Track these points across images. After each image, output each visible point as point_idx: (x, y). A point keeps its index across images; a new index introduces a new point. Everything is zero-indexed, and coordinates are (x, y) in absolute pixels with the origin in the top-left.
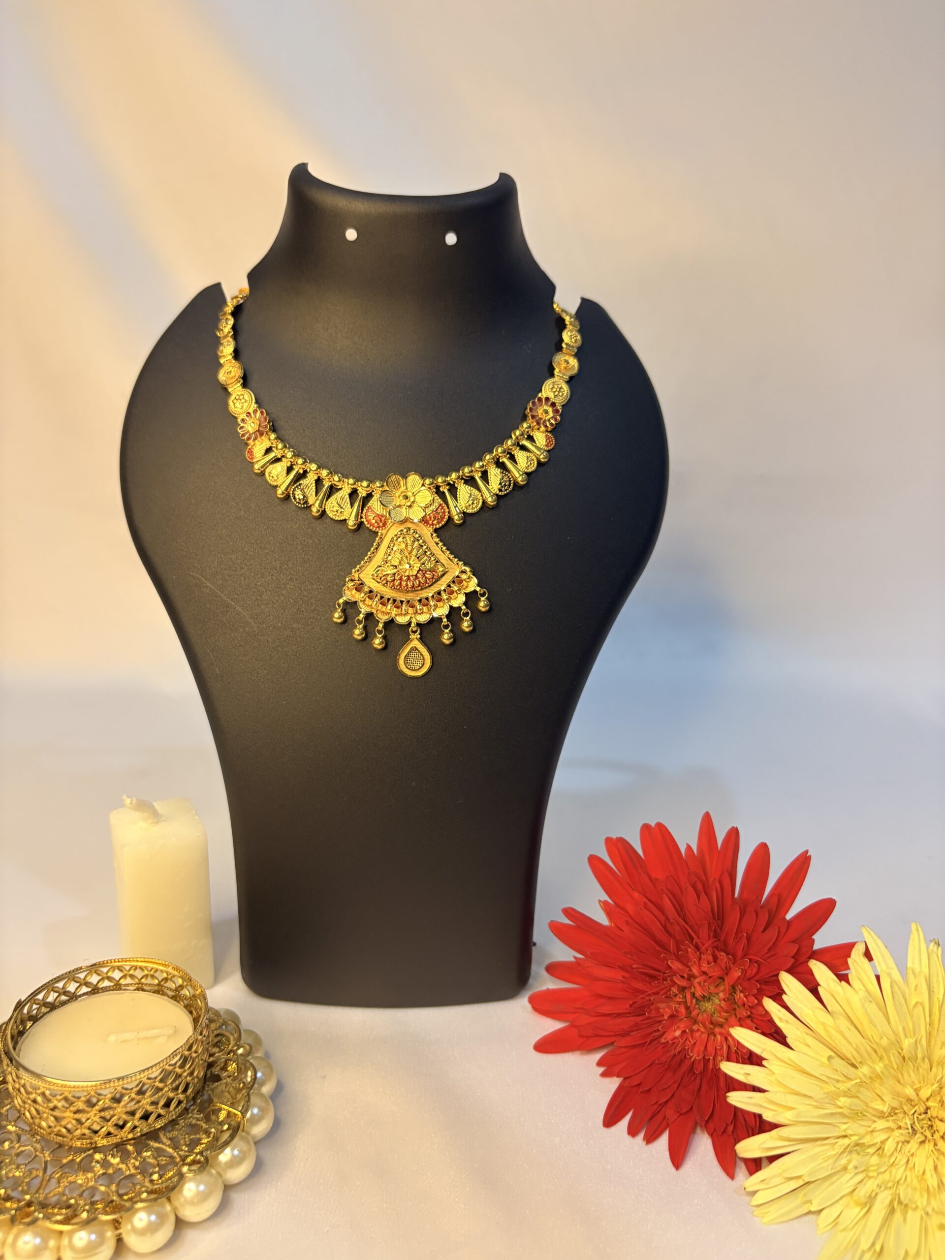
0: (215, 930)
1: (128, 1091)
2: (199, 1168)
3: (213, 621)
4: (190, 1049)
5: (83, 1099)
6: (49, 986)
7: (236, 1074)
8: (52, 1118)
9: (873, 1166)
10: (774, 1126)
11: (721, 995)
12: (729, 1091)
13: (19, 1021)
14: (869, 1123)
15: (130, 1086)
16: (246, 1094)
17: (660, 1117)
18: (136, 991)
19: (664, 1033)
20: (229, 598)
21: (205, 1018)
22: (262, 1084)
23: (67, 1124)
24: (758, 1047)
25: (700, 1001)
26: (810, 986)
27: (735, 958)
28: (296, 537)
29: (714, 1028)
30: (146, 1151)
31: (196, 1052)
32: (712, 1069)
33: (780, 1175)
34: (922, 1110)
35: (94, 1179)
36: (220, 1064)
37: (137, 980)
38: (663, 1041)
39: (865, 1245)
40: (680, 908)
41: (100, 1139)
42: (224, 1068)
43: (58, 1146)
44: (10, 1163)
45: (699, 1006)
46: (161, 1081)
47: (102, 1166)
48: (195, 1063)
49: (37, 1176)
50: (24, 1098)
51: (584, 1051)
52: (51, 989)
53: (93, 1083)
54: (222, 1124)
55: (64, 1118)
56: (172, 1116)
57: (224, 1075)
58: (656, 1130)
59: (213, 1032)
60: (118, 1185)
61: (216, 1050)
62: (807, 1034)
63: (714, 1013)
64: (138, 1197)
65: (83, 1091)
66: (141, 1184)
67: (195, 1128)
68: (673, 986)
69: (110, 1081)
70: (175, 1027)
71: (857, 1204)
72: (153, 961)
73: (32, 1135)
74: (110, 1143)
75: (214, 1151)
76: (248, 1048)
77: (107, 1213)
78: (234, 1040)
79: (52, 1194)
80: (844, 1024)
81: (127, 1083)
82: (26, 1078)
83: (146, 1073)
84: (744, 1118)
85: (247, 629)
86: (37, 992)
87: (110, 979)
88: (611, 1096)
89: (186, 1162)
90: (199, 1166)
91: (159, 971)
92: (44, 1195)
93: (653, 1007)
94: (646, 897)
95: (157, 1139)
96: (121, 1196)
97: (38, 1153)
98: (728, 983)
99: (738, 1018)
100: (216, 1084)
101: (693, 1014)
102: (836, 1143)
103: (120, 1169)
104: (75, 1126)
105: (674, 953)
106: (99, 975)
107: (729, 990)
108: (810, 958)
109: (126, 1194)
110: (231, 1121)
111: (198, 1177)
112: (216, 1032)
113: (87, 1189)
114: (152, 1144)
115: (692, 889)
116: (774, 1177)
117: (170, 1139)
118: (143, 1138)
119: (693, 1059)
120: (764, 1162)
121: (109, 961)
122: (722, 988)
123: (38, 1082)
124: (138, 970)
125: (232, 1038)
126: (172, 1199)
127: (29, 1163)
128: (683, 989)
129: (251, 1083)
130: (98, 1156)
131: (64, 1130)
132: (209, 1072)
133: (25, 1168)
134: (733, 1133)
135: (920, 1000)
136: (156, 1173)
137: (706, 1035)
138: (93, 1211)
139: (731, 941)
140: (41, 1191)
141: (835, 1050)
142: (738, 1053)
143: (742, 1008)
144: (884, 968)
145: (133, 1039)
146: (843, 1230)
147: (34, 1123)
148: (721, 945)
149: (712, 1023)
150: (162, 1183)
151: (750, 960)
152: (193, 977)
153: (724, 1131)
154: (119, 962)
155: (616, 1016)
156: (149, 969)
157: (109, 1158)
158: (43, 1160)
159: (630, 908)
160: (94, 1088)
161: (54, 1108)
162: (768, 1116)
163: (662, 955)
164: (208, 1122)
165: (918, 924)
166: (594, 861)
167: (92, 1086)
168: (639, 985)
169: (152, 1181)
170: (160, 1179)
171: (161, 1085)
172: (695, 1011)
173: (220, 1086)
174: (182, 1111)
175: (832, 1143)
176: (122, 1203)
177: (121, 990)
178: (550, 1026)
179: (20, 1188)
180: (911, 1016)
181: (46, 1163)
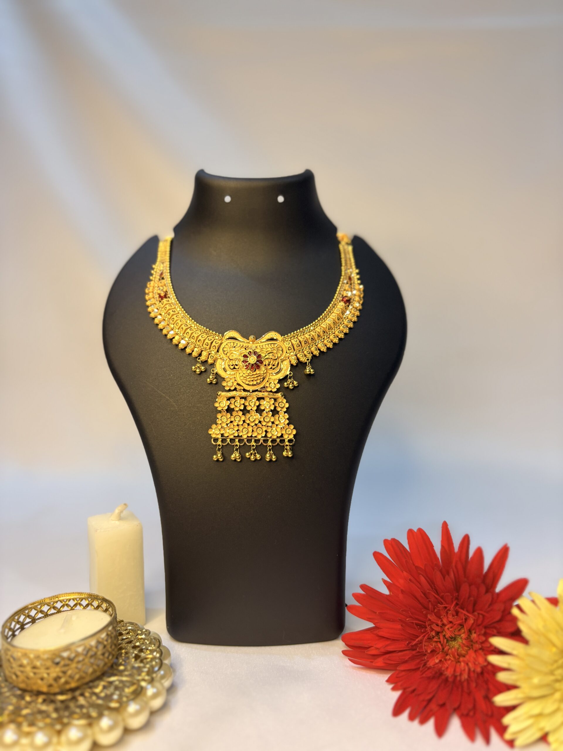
3: (152, 406)
11: (463, 636)
17: (428, 709)
19: (428, 661)
20: (162, 392)
25: (450, 641)
38: (428, 665)
45: (449, 645)
58: (426, 717)
63: (459, 648)
68: (432, 631)
85: (172, 409)
88: (396, 700)
94: (411, 575)
98: (467, 628)
105: (432, 611)
107: (467, 632)
119: (447, 675)
122: (463, 631)
137: (455, 662)
143: (476, 643)
149: (458, 654)
153: (468, 715)
163: (424, 612)
166: (377, 556)
172: (446, 647)
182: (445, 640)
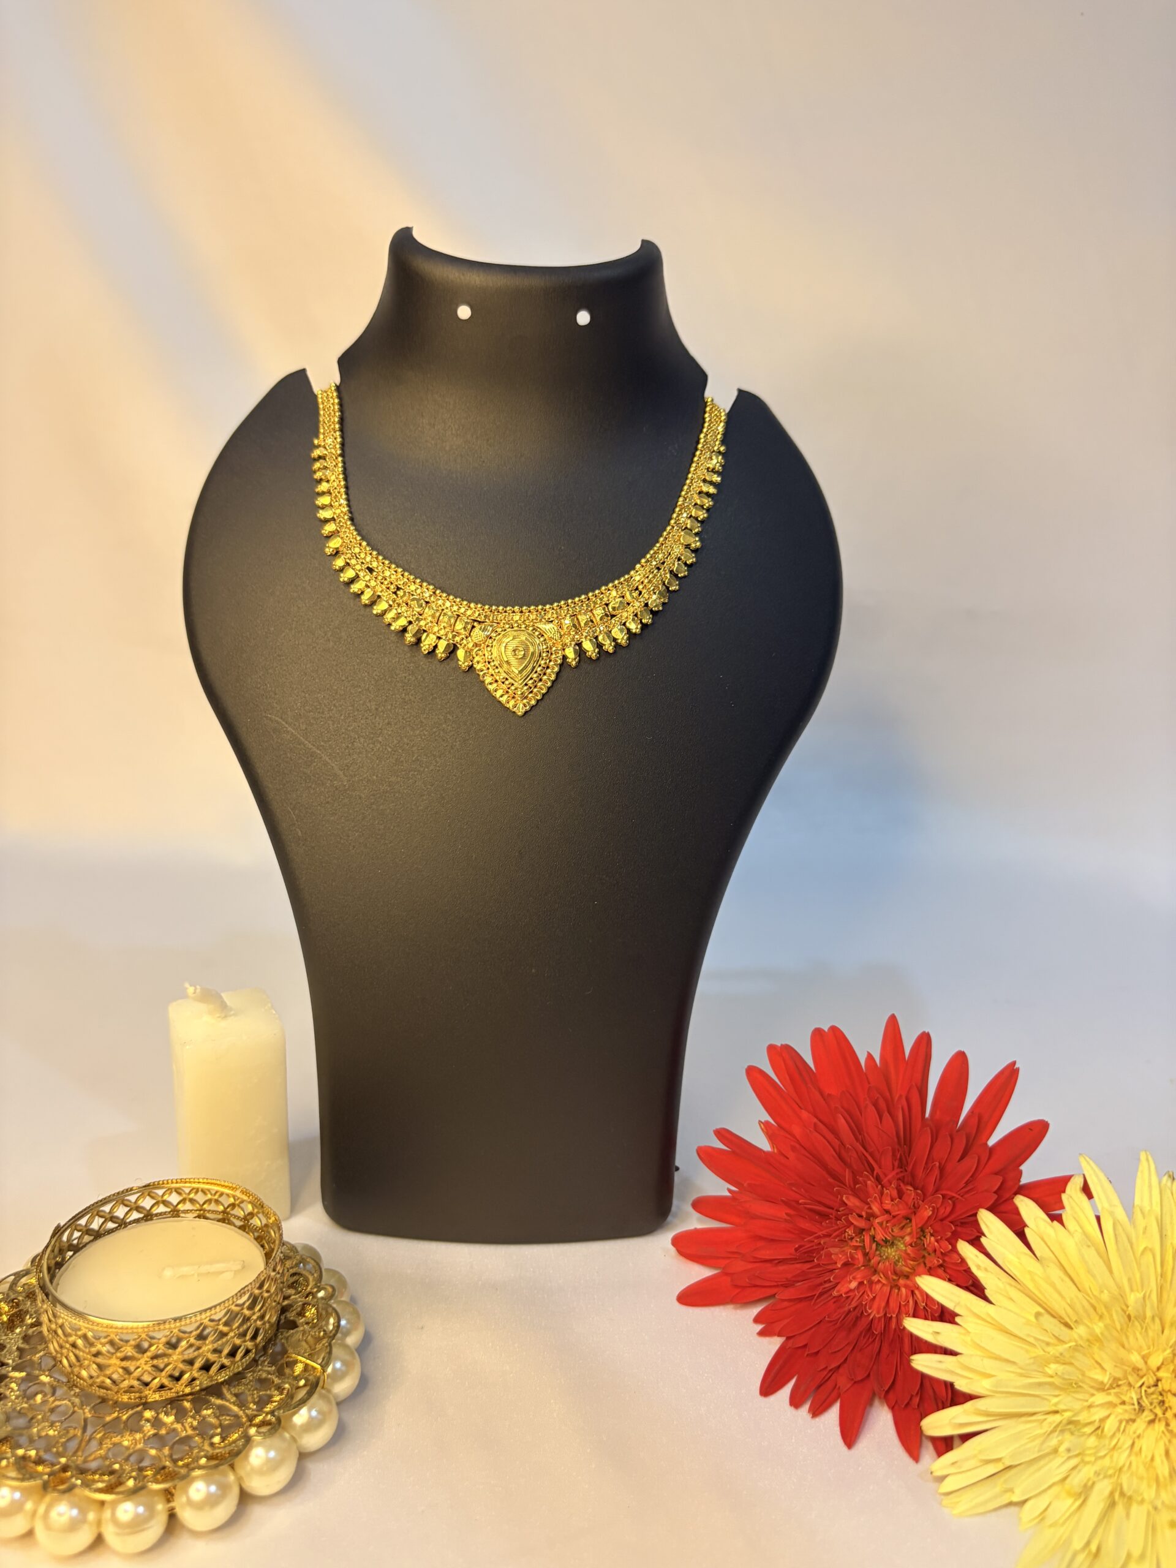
0: (292, 1150)
1: (187, 1335)
2: (269, 1430)
3: (295, 773)
4: (261, 1287)
5: (132, 1343)
6: (93, 1210)
7: (315, 1321)
8: (94, 1366)
9: (1090, 1448)
10: (969, 1397)
11: (907, 1239)
12: (915, 1353)
13: (56, 1250)
14: (1086, 1396)
15: (188, 1329)
16: (327, 1344)
17: (830, 1384)
18: (197, 1219)
19: (838, 1283)
20: (314, 746)
21: (280, 1251)
22: (347, 1333)
23: (113, 1373)
24: (951, 1301)
25: (882, 1247)
26: (1018, 1228)
27: (924, 1195)
28: (395, 673)
29: (899, 1279)
30: (207, 1409)
31: (268, 1291)
32: (895, 1329)
33: (975, 1456)
34: (1152, 1381)
35: (143, 1441)
36: (296, 1309)
37: (198, 1205)
38: (835, 1293)
39: (1077, 1544)
40: (857, 1130)
41: (151, 1392)
42: (301, 1314)
43: (99, 1401)
44: (44, 1419)
45: (881, 1253)
46: (226, 1324)
47: (153, 1426)
48: (267, 1305)
49: (75, 1436)
50: (61, 1341)
51: (738, 1305)
52: (95, 1213)
53: (145, 1324)
54: (298, 1378)
55: (109, 1366)
56: (238, 1367)
57: (301, 1321)
58: (826, 1400)
59: (288, 1271)
60: (171, 1448)
61: (291, 1291)
62: (1011, 1285)
63: (899, 1262)
64: (196, 1464)
65: (133, 1333)
66: (199, 1448)
67: (263, 1382)
68: (848, 1227)
69: (164, 1322)
70: (244, 1261)
71: (1069, 1494)
72: (218, 1182)
73: (69, 1388)
74: (164, 1398)
75: (289, 1410)
76: (330, 1290)
77: (157, 1482)
78: (314, 1280)
79: (92, 1457)
80: (1055, 1273)
81: (186, 1325)
82: (64, 1317)
83: (208, 1314)
84: (933, 1389)
85: (335, 782)
86: (79, 1215)
87: (166, 1203)
88: (770, 1359)
89: (254, 1422)
90: (269, 1427)
91: (224, 1196)
92: (83, 1458)
93: (823, 1252)
94: (817, 1117)
95: (220, 1396)
96: (175, 1461)
97: (76, 1408)
98: (916, 1225)
99: (927, 1268)
100: (292, 1331)
101: (872, 1261)
102: (1045, 1419)
103: (174, 1430)
104: (122, 1376)
105: (850, 1186)
106: (153, 1198)
107: (917, 1233)
108: (1016, 1194)
109: (181, 1459)
110: (309, 1375)
111: (268, 1441)
112: (291, 1271)
113: (134, 1452)
114: (213, 1400)
115: (873, 1107)
116: (967, 1459)
117: (236, 1395)
118: (203, 1393)
119: (871, 1317)
120: (956, 1441)
121: (165, 1182)
122: (908, 1230)
123: (79, 1321)
124: (200, 1193)
125: (311, 1278)
126: (236, 1467)
127: (65, 1419)
128: (860, 1231)
129: (334, 1332)
130: (148, 1414)
131: (108, 1381)
132: (283, 1317)
133: (60, 1426)
134: (918, 1406)
135: (1150, 1246)
136: (217, 1435)
137: (889, 1288)
138: (141, 1478)
139: (920, 1173)
140: (80, 1453)
141: (1044, 1305)
142: (927, 1310)
143: (933, 1254)
144: (1106, 1205)
145: (193, 1275)
146: (1051, 1526)
147: (72, 1372)
148: (907, 1176)
149: (895, 1273)
150: (225, 1447)
151: (944, 1196)
152: (266, 1203)
153: (908, 1404)
154: (177, 1183)
155: (779, 1262)
156: (213, 1192)
157: (162, 1416)
158: (83, 1417)
159: (797, 1130)
160: (146, 1330)
161: (97, 1354)
162: (961, 1385)
163: (835, 1189)
164: (282, 1375)
165: (1148, 1153)
166: (754, 1074)
167: (143, 1328)
168: (806, 1225)
169: (212, 1445)
170: (223, 1442)
171: (226, 1329)
172: (875, 1259)
173: (296, 1335)
174: (250, 1363)
175: (1040, 1420)
176: (176, 1469)
177: (179, 1217)
178: (699, 1273)
179: (55, 1450)
180: (1139, 1265)
181: (86, 1420)
182: (874, 1246)
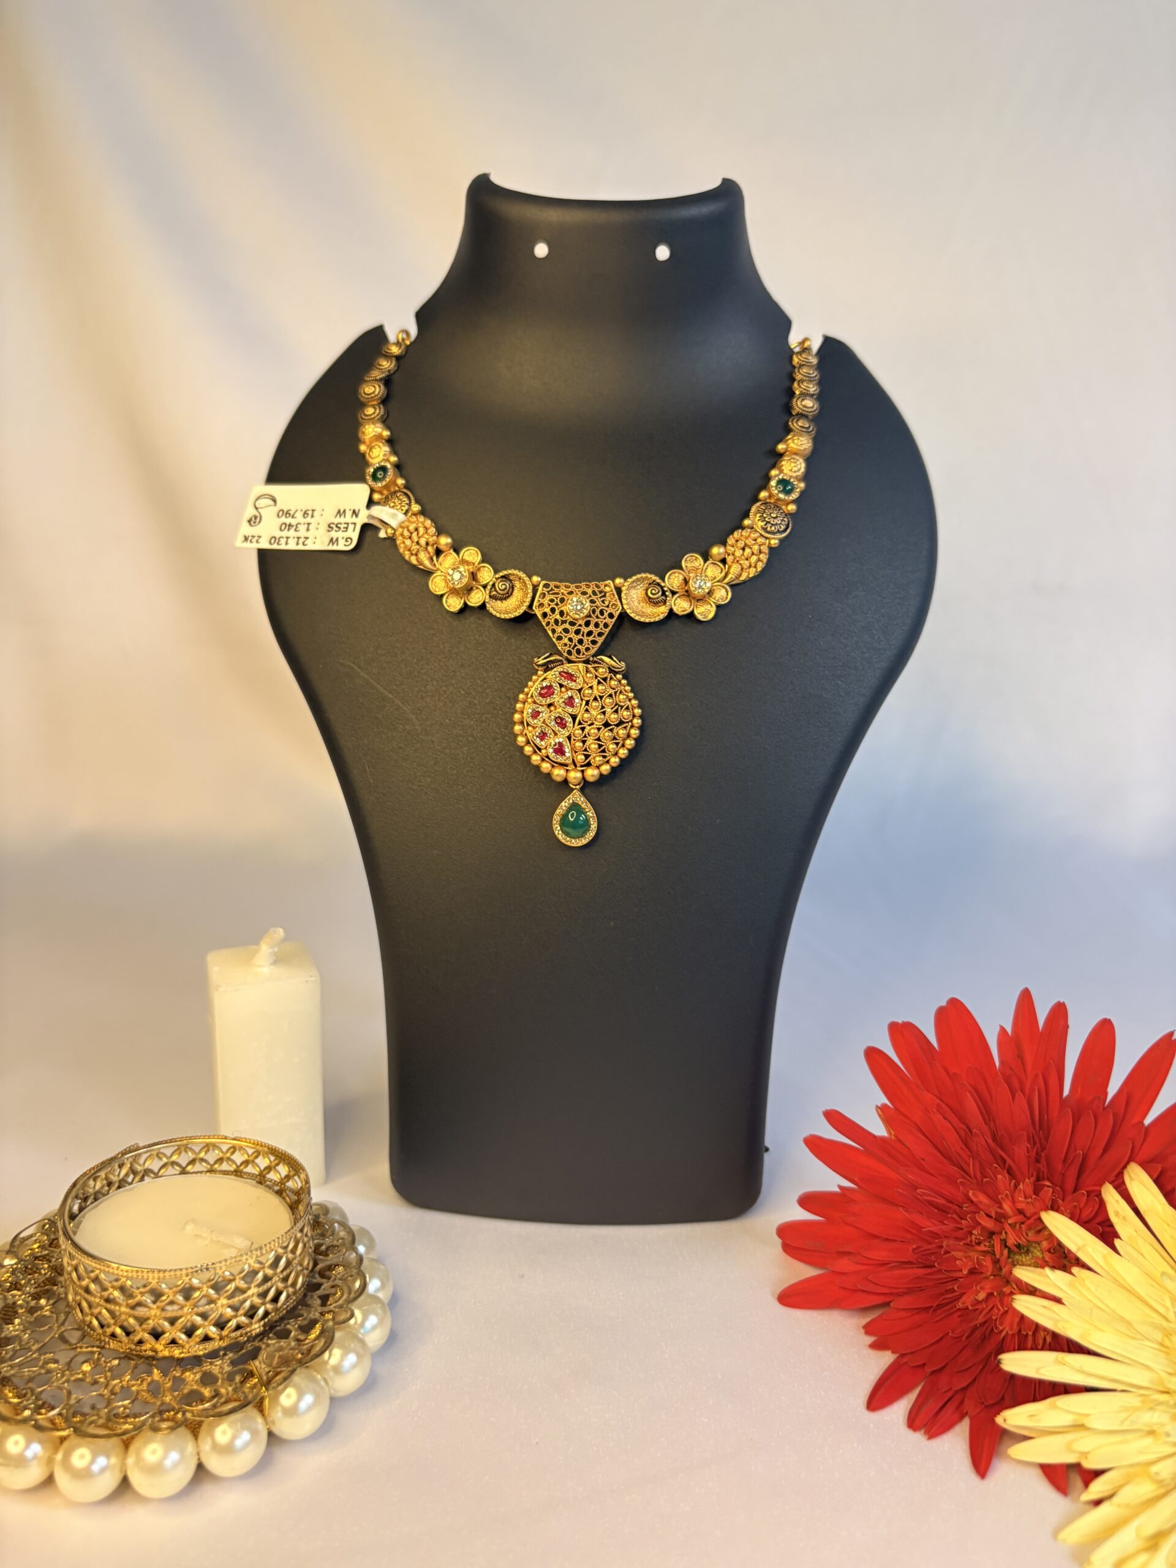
3: (367, 718)
19: (964, 1293)
20: (386, 690)
38: (960, 1305)
40: (987, 1114)
51: (845, 1311)
68: (974, 1228)
85: (407, 727)
93: (946, 1256)
94: (941, 1100)
151: (1089, 1193)
155: (892, 1267)
159: (917, 1114)
163: (958, 1181)
166: (873, 1056)
178: (803, 1272)
182: (1006, 1252)
